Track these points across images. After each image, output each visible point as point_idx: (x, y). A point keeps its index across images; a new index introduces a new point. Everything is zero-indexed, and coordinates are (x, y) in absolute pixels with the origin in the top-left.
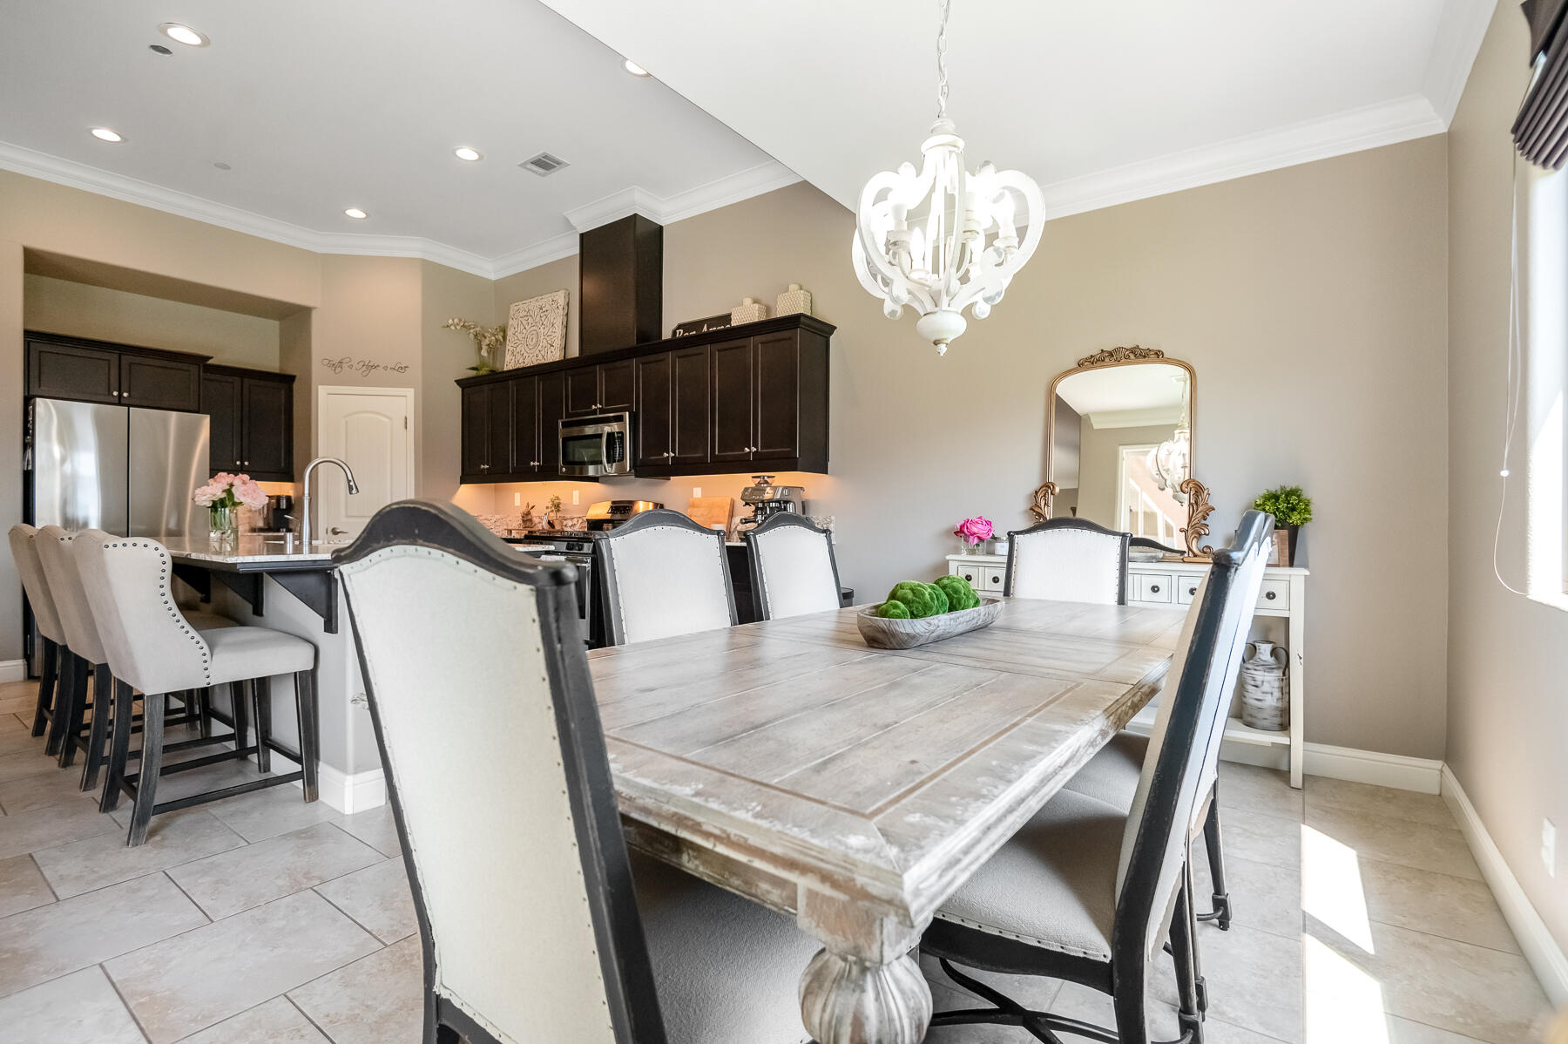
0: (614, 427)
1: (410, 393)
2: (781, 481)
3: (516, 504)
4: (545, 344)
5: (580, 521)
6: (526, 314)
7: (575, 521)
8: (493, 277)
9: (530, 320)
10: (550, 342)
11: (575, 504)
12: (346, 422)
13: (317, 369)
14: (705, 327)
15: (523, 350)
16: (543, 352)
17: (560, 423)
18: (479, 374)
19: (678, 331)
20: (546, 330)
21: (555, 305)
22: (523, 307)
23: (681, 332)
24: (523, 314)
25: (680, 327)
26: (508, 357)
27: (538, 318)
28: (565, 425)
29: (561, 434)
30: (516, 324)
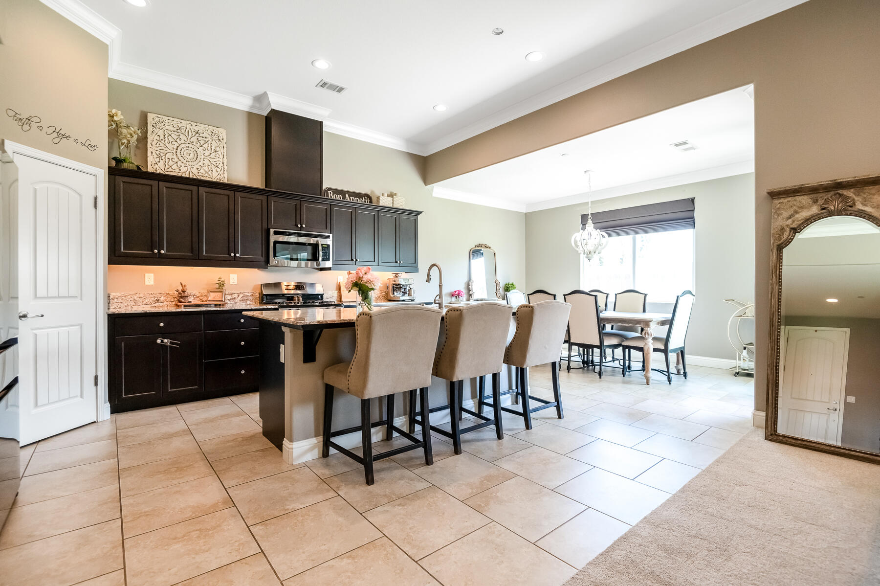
0: (326, 241)
3: (147, 283)
4: (207, 162)
5: (241, 295)
6: (175, 129)
7: (235, 296)
9: (182, 136)
10: (214, 163)
11: (231, 283)
12: (35, 190)
14: (347, 195)
15: (176, 160)
16: (206, 169)
17: (272, 231)
18: (125, 166)
19: (329, 192)
20: (207, 153)
21: (215, 137)
22: (171, 124)
23: (332, 193)
24: (171, 128)
25: (329, 189)
26: (151, 159)
27: (194, 139)
28: (276, 233)
29: (273, 238)
30: (161, 133)
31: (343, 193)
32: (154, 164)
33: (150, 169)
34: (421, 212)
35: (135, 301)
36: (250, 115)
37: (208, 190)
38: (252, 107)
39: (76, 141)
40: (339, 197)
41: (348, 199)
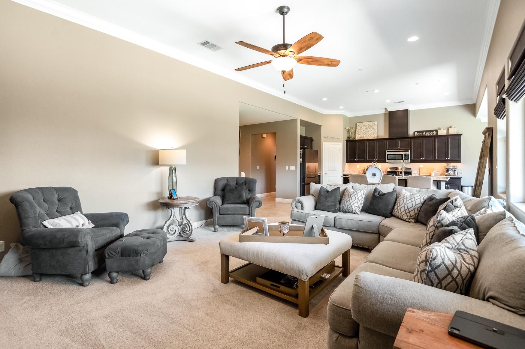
0: (407, 153)
1: (341, 144)
2: (452, 165)
8: (349, 116)
9: (365, 127)
10: (373, 133)
13: (323, 139)
14: (424, 132)
15: (363, 134)
16: (371, 135)
17: (386, 151)
18: (351, 139)
19: (415, 133)
20: (371, 130)
21: (374, 125)
22: (362, 124)
23: (417, 133)
24: (362, 126)
25: (416, 132)
26: (357, 135)
27: (368, 127)
28: (388, 152)
29: (387, 153)
30: (360, 128)
31: (422, 132)
32: (358, 137)
33: (357, 139)
34: (462, 134)
35: (354, 172)
36: (385, 114)
37: (368, 141)
38: (385, 111)
39: (336, 138)
40: (420, 134)
41: (425, 134)
